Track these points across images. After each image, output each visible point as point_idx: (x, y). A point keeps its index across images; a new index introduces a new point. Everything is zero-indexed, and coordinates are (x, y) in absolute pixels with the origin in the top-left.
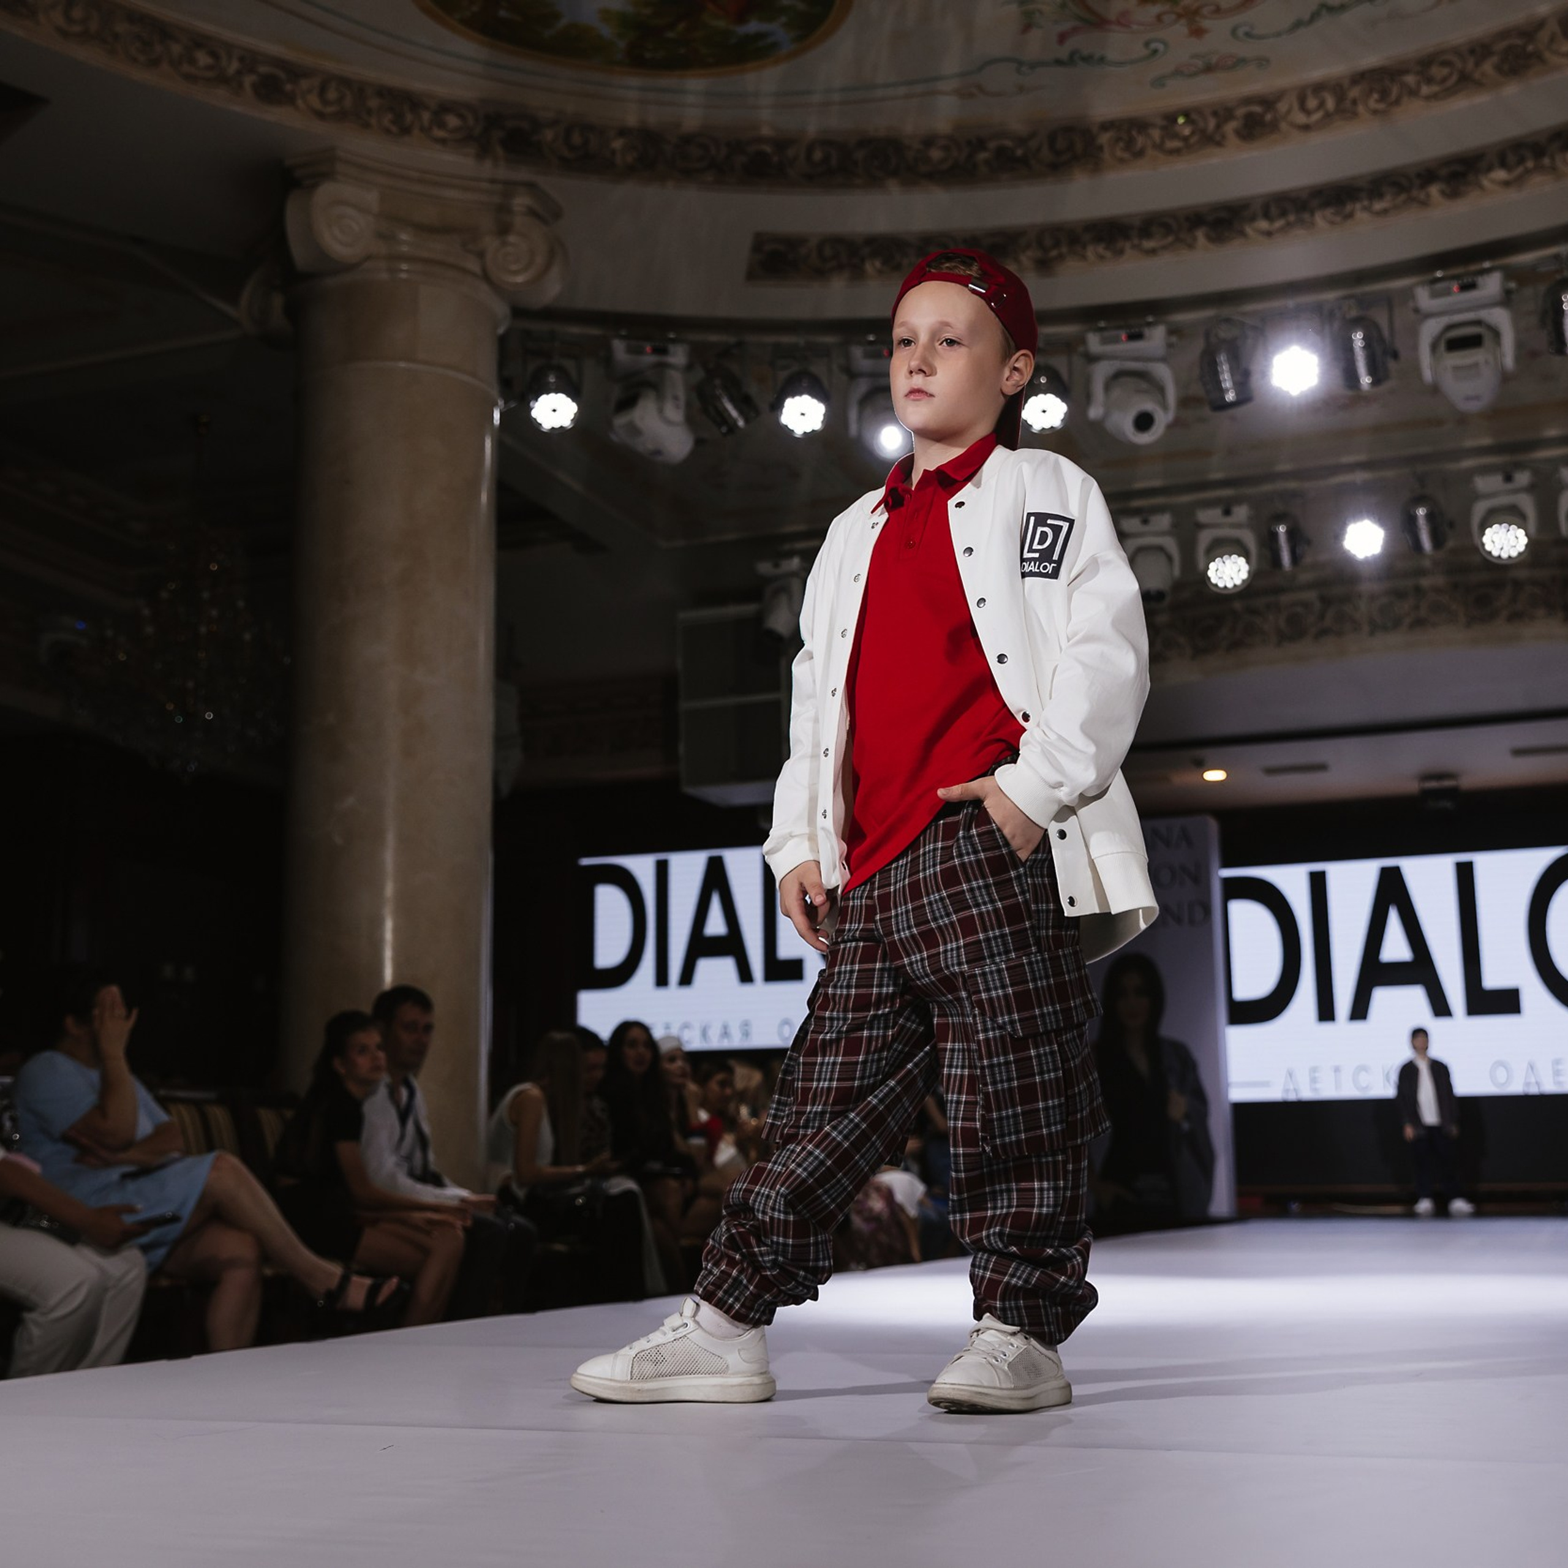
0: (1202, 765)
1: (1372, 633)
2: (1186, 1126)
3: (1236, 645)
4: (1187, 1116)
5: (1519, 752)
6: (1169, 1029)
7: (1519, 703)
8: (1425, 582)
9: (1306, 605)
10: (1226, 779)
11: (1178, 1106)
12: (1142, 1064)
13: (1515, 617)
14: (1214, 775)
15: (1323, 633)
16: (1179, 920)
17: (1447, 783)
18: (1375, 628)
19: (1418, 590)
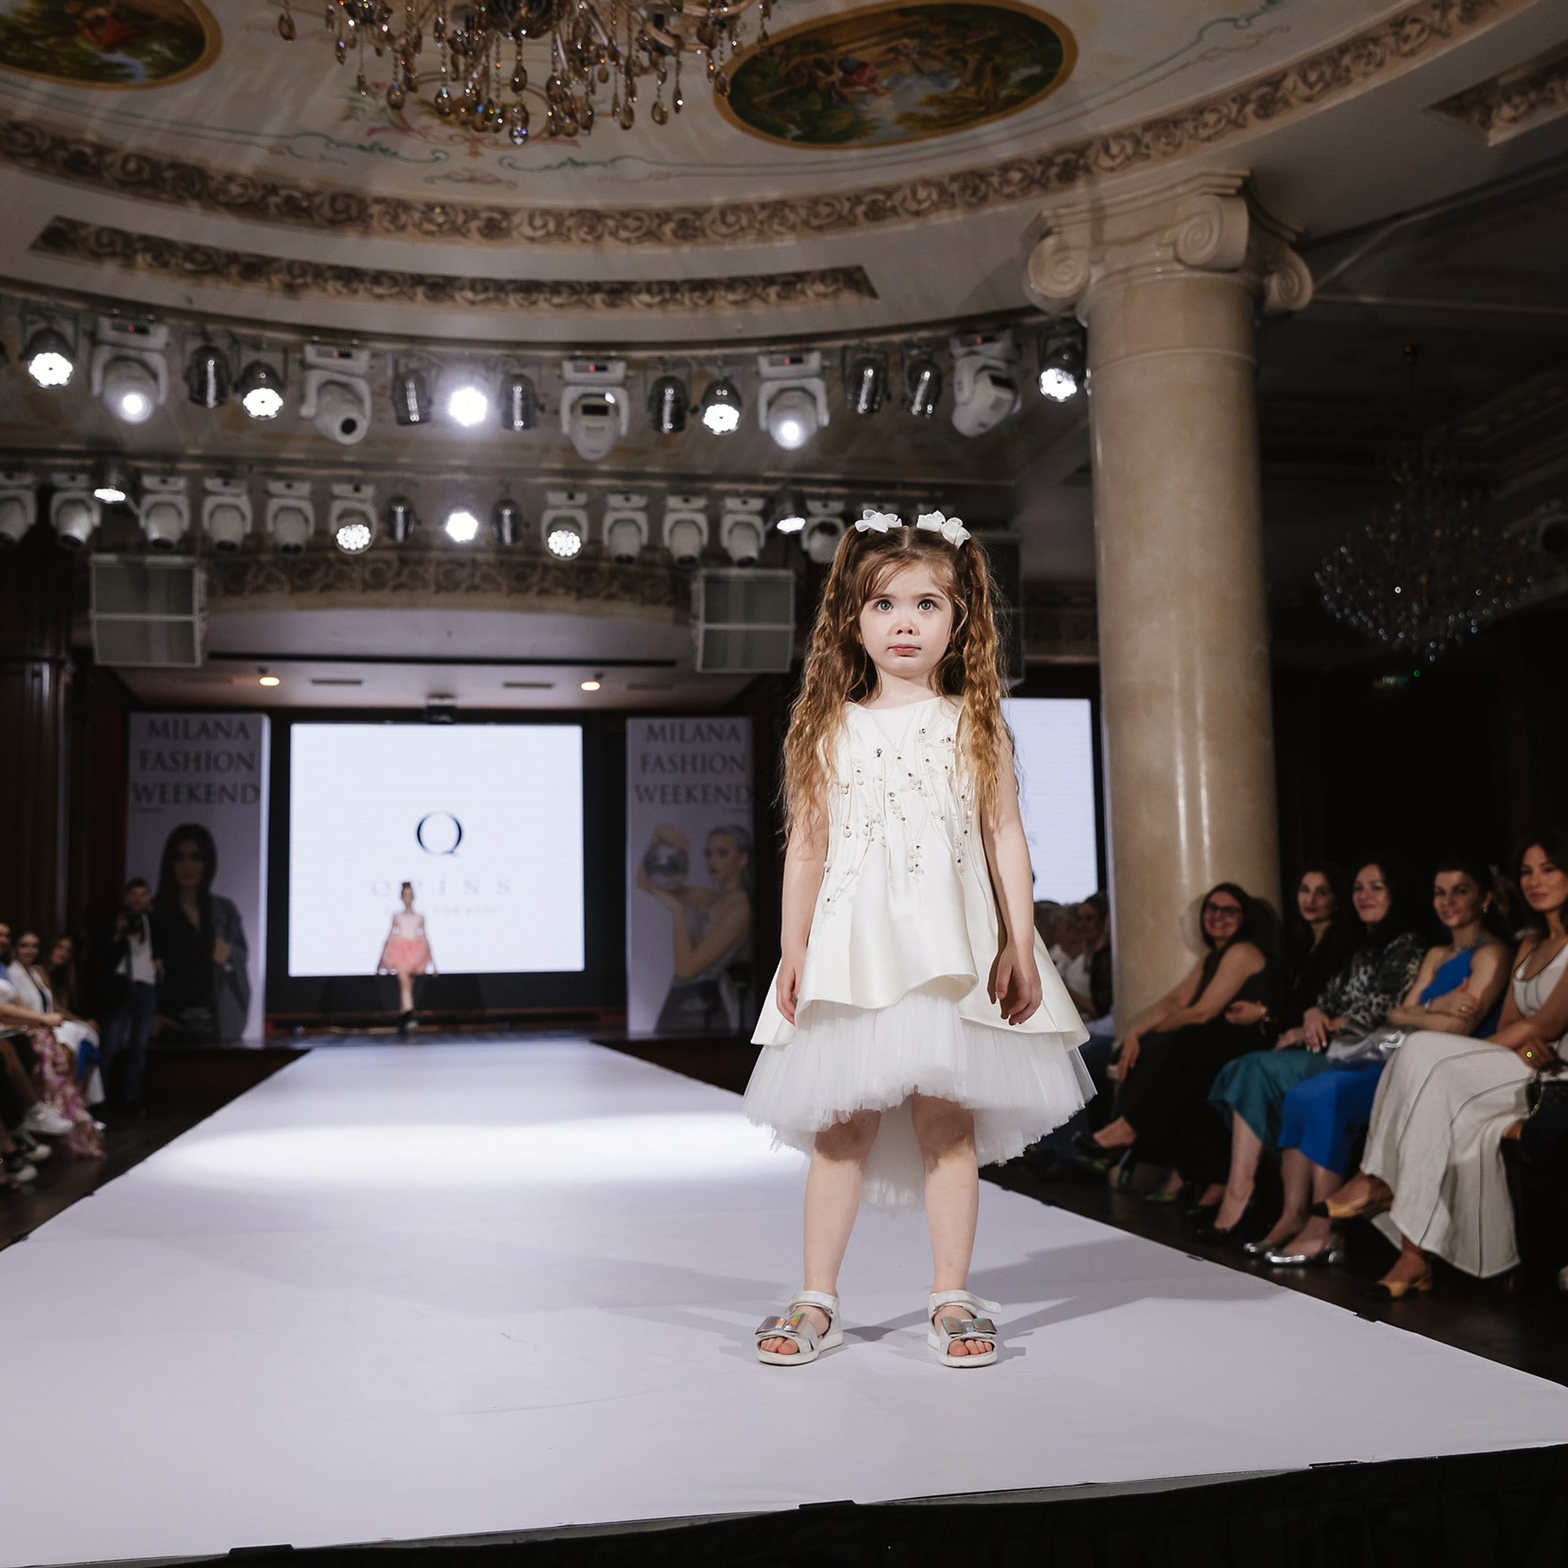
0: (264, 673)
1: (437, 592)
2: (228, 968)
3: (327, 587)
4: (230, 960)
5: (508, 685)
6: (218, 888)
7: (524, 652)
8: (480, 557)
9: (388, 563)
10: (278, 685)
11: (222, 952)
12: (194, 915)
13: (543, 592)
14: (269, 681)
15: (398, 587)
16: (233, 799)
17: (447, 702)
18: (440, 588)
19: (474, 562)
